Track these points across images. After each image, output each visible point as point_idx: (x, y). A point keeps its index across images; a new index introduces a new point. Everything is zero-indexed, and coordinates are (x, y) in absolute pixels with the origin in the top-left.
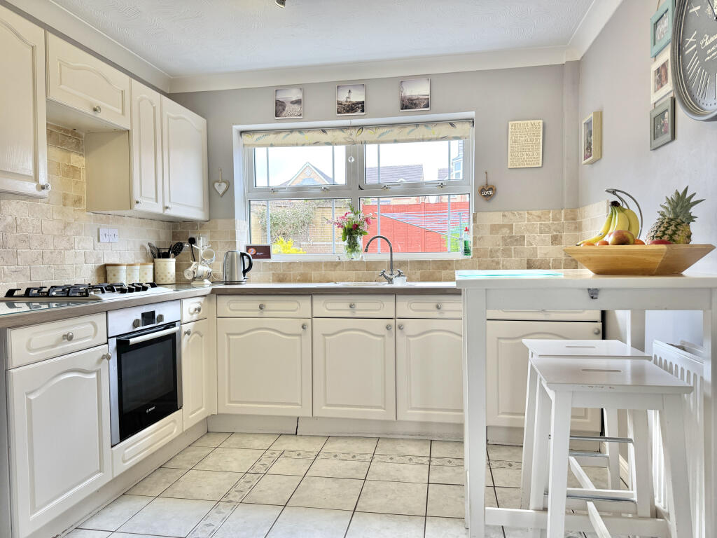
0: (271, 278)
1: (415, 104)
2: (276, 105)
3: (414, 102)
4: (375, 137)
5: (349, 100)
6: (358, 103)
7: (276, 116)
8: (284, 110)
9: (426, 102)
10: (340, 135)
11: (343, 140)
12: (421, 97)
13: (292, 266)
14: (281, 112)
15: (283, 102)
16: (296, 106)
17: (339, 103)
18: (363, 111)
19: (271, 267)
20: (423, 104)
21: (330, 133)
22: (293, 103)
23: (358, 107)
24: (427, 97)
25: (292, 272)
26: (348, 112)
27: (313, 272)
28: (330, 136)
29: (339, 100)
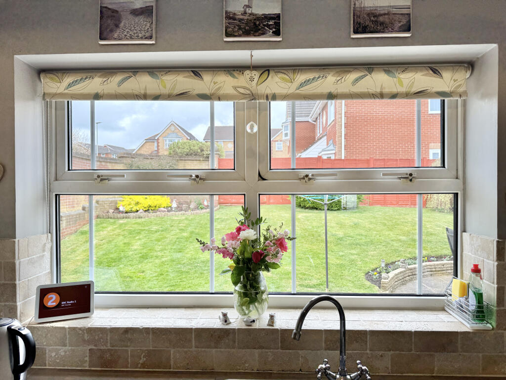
0: (87, 359)
1: (382, 24)
2: (101, 18)
3: (381, 19)
4: (292, 88)
5: (249, 11)
6: (267, 17)
7: (101, 39)
8: (117, 26)
9: (404, 21)
10: (226, 83)
11: (232, 92)
12: (395, 11)
13: (129, 336)
14: (111, 31)
15: (117, 12)
16: (141, 19)
17: (230, 17)
18: (277, 33)
19: (86, 337)
20: (398, 25)
21: (207, 77)
22: (136, 13)
23: (268, 26)
24: (405, 11)
25: (129, 349)
26: (247, 33)
27: (172, 351)
28: (207, 83)
29: (230, 9)
